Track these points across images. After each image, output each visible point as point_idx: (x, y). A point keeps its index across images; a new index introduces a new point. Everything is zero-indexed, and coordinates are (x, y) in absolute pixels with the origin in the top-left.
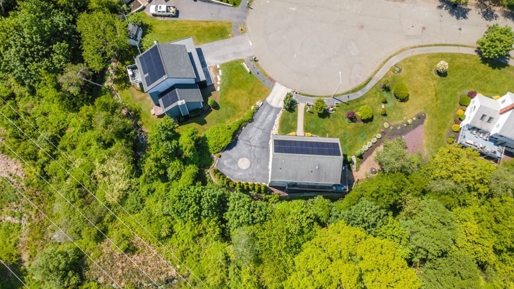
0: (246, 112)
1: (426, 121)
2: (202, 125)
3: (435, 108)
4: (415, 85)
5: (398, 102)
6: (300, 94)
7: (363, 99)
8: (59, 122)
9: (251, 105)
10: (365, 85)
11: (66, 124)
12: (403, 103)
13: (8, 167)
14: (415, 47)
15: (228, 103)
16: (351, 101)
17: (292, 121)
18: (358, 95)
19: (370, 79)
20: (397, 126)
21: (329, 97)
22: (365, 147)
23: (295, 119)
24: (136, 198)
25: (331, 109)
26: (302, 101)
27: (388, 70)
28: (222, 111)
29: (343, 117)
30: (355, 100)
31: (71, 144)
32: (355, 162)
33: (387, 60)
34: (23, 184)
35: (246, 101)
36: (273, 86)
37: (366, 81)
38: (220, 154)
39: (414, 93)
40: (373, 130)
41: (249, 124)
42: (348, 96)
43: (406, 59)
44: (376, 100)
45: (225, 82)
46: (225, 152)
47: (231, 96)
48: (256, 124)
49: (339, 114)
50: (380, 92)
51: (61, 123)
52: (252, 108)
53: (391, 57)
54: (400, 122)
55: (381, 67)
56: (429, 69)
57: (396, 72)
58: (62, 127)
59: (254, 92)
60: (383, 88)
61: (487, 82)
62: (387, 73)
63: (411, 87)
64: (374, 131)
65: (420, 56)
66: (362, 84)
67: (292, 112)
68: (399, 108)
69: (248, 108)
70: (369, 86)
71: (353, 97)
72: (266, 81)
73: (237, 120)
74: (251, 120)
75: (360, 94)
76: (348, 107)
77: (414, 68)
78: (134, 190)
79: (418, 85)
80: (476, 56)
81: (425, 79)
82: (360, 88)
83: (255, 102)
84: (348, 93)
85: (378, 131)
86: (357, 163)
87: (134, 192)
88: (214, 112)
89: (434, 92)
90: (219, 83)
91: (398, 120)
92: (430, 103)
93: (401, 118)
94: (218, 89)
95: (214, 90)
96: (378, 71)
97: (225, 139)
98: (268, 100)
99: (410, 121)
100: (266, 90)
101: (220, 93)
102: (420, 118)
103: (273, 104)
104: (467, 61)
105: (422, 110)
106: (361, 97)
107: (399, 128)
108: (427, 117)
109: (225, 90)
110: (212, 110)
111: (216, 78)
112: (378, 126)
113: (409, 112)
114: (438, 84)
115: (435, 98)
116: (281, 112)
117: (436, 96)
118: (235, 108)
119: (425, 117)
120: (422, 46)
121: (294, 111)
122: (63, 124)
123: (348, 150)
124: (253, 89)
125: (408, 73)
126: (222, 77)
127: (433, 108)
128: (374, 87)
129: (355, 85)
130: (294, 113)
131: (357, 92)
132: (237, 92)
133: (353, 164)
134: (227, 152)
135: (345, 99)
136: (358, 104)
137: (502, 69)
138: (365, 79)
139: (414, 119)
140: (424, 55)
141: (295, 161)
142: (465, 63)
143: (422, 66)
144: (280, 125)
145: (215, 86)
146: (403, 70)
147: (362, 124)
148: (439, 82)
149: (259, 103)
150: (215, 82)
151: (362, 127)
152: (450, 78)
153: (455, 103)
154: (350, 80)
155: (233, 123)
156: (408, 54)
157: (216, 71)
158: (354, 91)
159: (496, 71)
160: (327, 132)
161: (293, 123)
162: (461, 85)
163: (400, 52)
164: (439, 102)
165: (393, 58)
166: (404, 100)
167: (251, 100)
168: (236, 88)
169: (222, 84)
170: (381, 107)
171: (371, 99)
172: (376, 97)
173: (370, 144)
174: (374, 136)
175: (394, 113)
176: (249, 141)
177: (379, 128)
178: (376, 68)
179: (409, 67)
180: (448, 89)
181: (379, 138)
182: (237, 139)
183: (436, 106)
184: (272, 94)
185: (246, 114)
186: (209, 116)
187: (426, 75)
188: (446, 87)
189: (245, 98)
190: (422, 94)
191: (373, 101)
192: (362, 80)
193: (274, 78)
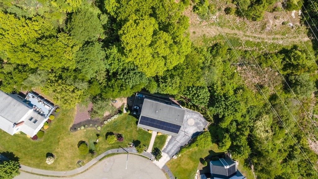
0: (185, 154)
1: (71, 126)
2: (212, 151)
3: (62, 133)
5: (87, 141)
6: (148, 159)
7: (109, 148)
8: (286, 167)
9: (180, 157)
10: (105, 157)
11: (282, 165)
12: (83, 140)
13: (315, 146)
14: (63, 177)
15: (194, 161)
16: (117, 148)
17: (157, 142)
18: (111, 151)
19: (100, 160)
20: (92, 126)
21: (130, 153)
22: (116, 117)
23: (155, 143)
24: (252, 114)
25: (131, 145)
26: (148, 154)
27: (86, 164)
28: (199, 157)
29: (125, 139)
30: (114, 148)
31: (281, 153)
32: (124, 109)
33: (85, 171)
34: (309, 135)
35: (182, 160)
36: (163, 167)
37: (103, 159)
38: (204, 131)
39: (73, 146)
40: (108, 127)
41: (183, 145)
42: (118, 151)
43: (72, 170)
44: (100, 146)
45: (193, 174)
46: (201, 131)
47: (192, 164)
48: (179, 145)
49: (127, 141)
50: (96, 150)
51: (285, 166)
52: (180, 155)
53: (82, 173)
54: (89, 129)
55: (91, 167)
56: (58, 160)
57: (82, 162)
58: (285, 164)
59: (176, 165)
60: (93, 153)
61: (20, 144)
62: (88, 162)
63: (75, 150)
65: (62, 170)
66: (106, 157)
67: (156, 148)
68: (87, 137)
69: (182, 155)
71: (115, 151)
72: (167, 171)
73: (191, 149)
74: (182, 148)
75: (110, 152)
76: (120, 144)
77: (69, 163)
78: (252, 119)
79: (70, 151)
80: (22, 164)
81: (63, 154)
82: (108, 155)
83: (177, 158)
84: (117, 154)
85: (105, 126)
86: (123, 108)
87: (252, 118)
88: (203, 157)
89: (59, 144)
90: (197, 175)
91: (90, 130)
92: (65, 137)
93: (87, 131)
94: (198, 171)
95: (200, 171)
96: (93, 165)
97: (201, 139)
98: (169, 159)
99: (83, 128)
100: (169, 165)
101: (198, 168)
102: (74, 128)
103: (166, 155)
104: (29, 161)
105: (71, 133)
106: (109, 149)
107: (91, 125)
108: (69, 128)
109: (194, 170)
110: (205, 158)
112: (104, 129)
113: (81, 134)
114: (55, 149)
115: (60, 139)
116: (163, 149)
117: (59, 141)
118: (190, 157)
119: (71, 128)
120: (58, 177)
121: (154, 148)
122: (284, 166)
123: (127, 117)
124: (177, 167)
125: (73, 160)
128: (99, 155)
129: (111, 158)
130: (155, 147)
131: (112, 153)
132: (187, 167)
133: (125, 108)
134: (199, 131)
135: (121, 150)
136: (113, 145)
137: (5, 151)
138: (103, 161)
139: (79, 129)
140: (59, 170)
141: (170, 118)
142: (31, 160)
143: (62, 163)
144: (165, 141)
145: (199, 173)
146: (77, 162)
147: (114, 132)
148: (54, 150)
149: (175, 157)
150: (199, 176)
151: (115, 130)
152: (46, 151)
153: (47, 134)
154: (114, 162)
155: (194, 148)
156: (69, 172)
158: (113, 154)
159: (10, 151)
160: (137, 131)
161: (157, 141)
162: (39, 145)
163: (74, 175)
164: (58, 137)
165: (81, 172)
166: (82, 143)
167: (180, 160)
168: (187, 170)
169: (195, 173)
170: (99, 141)
171: (104, 147)
172: (100, 148)
173: (113, 118)
174: (108, 123)
175: (91, 135)
176: (185, 135)
177: (104, 128)
178: (94, 166)
179: (71, 164)
180: (50, 144)
181: (106, 121)
182: (192, 137)
183: (61, 135)
184: (166, 162)
185: (185, 152)
186: (207, 155)
187: (62, 156)
188: (50, 146)
189: (183, 162)
190: (69, 144)
191: (102, 145)
192: (106, 160)
193: (162, 172)
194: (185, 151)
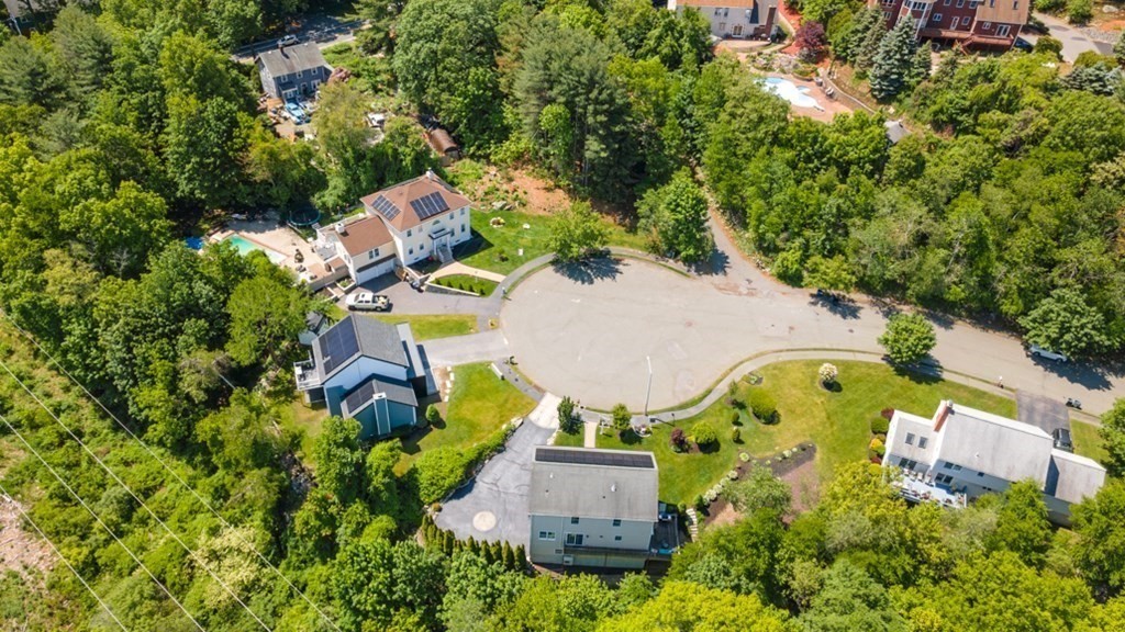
0: (491, 432)
1: (818, 456)
2: (411, 454)
3: (831, 437)
4: (789, 401)
5: (760, 425)
6: (587, 409)
7: (700, 418)
9: (502, 422)
10: (705, 396)
12: (771, 426)
13: (26, 554)
14: (781, 351)
15: (460, 420)
16: (677, 421)
18: (690, 413)
19: (709, 392)
20: (765, 459)
21: (639, 414)
22: (710, 493)
25: (644, 429)
26: (591, 418)
27: (739, 378)
28: (448, 431)
29: (665, 444)
30: (686, 419)
32: (695, 520)
33: (735, 367)
34: (43, 585)
35: (494, 417)
36: (542, 397)
37: (702, 394)
38: (441, 505)
39: (789, 413)
40: (721, 465)
41: (498, 456)
42: (673, 414)
43: (768, 365)
44: (722, 420)
45: (459, 391)
46: (450, 502)
47: (467, 411)
48: (507, 455)
49: (658, 439)
50: (729, 409)
52: (504, 427)
53: (742, 363)
54: (769, 454)
55: (726, 376)
56: (809, 380)
57: (753, 382)
59: (509, 405)
60: (733, 403)
61: (913, 402)
62: (736, 383)
63: (781, 404)
64: (724, 466)
65: (790, 362)
66: (697, 398)
67: (574, 434)
68: (766, 434)
69: (497, 428)
70: (707, 402)
71: (680, 415)
72: (529, 391)
73: (475, 445)
74: (500, 448)
75: (693, 411)
76: (674, 429)
77: (783, 378)
79: (793, 401)
80: (884, 365)
81: (805, 393)
82: (694, 403)
83: (508, 419)
84: (672, 409)
85: (731, 466)
86: (699, 522)
88: (436, 432)
89: (825, 413)
90: (448, 391)
91: (766, 450)
92: (820, 428)
93: (770, 448)
94: (446, 399)
95: (439, 400)
96: (721, 380)
97: (452, 471)
98: (533, 416)
99: (787, 453)
100: (528, 403)
101: (448, 405)
102: (806, 451)
103: (542, 423)
104: (872, 371)
105: (808, 439)
106: (697, 415)
107: (769, 462)
108: (819, 449)
109: (458, 400)
110: (431, 430)
111: (444, 384)
112: (730, 459)
113: (785, 438)
114: (829, 401)
115: (828, 422)
116: (555, 435)
117: (829, 418)
118: (473, 427)
119: (813, 449)
120: (792, 350)
121: (579, 432)
123: (679, 497)
124: (506, 401)
125: (774, 385)
126: (454, 383)
127: (827, 436)
129: (683, 399)
130: (577, 436)
131: (689, 409)
132: (479, 404)
133: (692, 523)
134: (454, 502)
135: (667, 417)
136: (690, 425)
137: (934, 385)
138: (701, 391)
139: (795, 450)
140: (796, 361)
142: (869, 375)
143: (796, 375)
145: (441, 395)
146: (764, 380)
147: (700, 455)
148: (829, 398)
149: (516, 421)
150: (441, 388)
151: (700, 460)
152: (847, 394)
153: (864, 430)
154: (674, 392)
155: (469, 449)
156: (771, 359)
157: (446, 374)
158: (683, 407)
159: (924, 387)
162: (868, 404)
163: (756, 356)
164: (835, 428)
165: (745, 364)
166: (771, 418)
167: (502, 416)
168: (478, 399)
169: (453, 393)
170: (731, 430)
171: (714, 419)
172: (721, 415)
173: (718, 488)
174: (725, 474)
175: (756, 440)
177: (732, 461)
178: (718, 377)
179: (775, 376)
180: (847, 410)
181: (734, 477)
182: (473, 482)
183: (832, 434)
184: (539, 408)
185: (491, 436)
186: (426, 438)
187: (806, 388)
188: (844, 406)
189: (492, 413)
190: (803, 415)
191: (718, 421)
192: (696, 393)
193: (544, 387)
194: (490, 438)
